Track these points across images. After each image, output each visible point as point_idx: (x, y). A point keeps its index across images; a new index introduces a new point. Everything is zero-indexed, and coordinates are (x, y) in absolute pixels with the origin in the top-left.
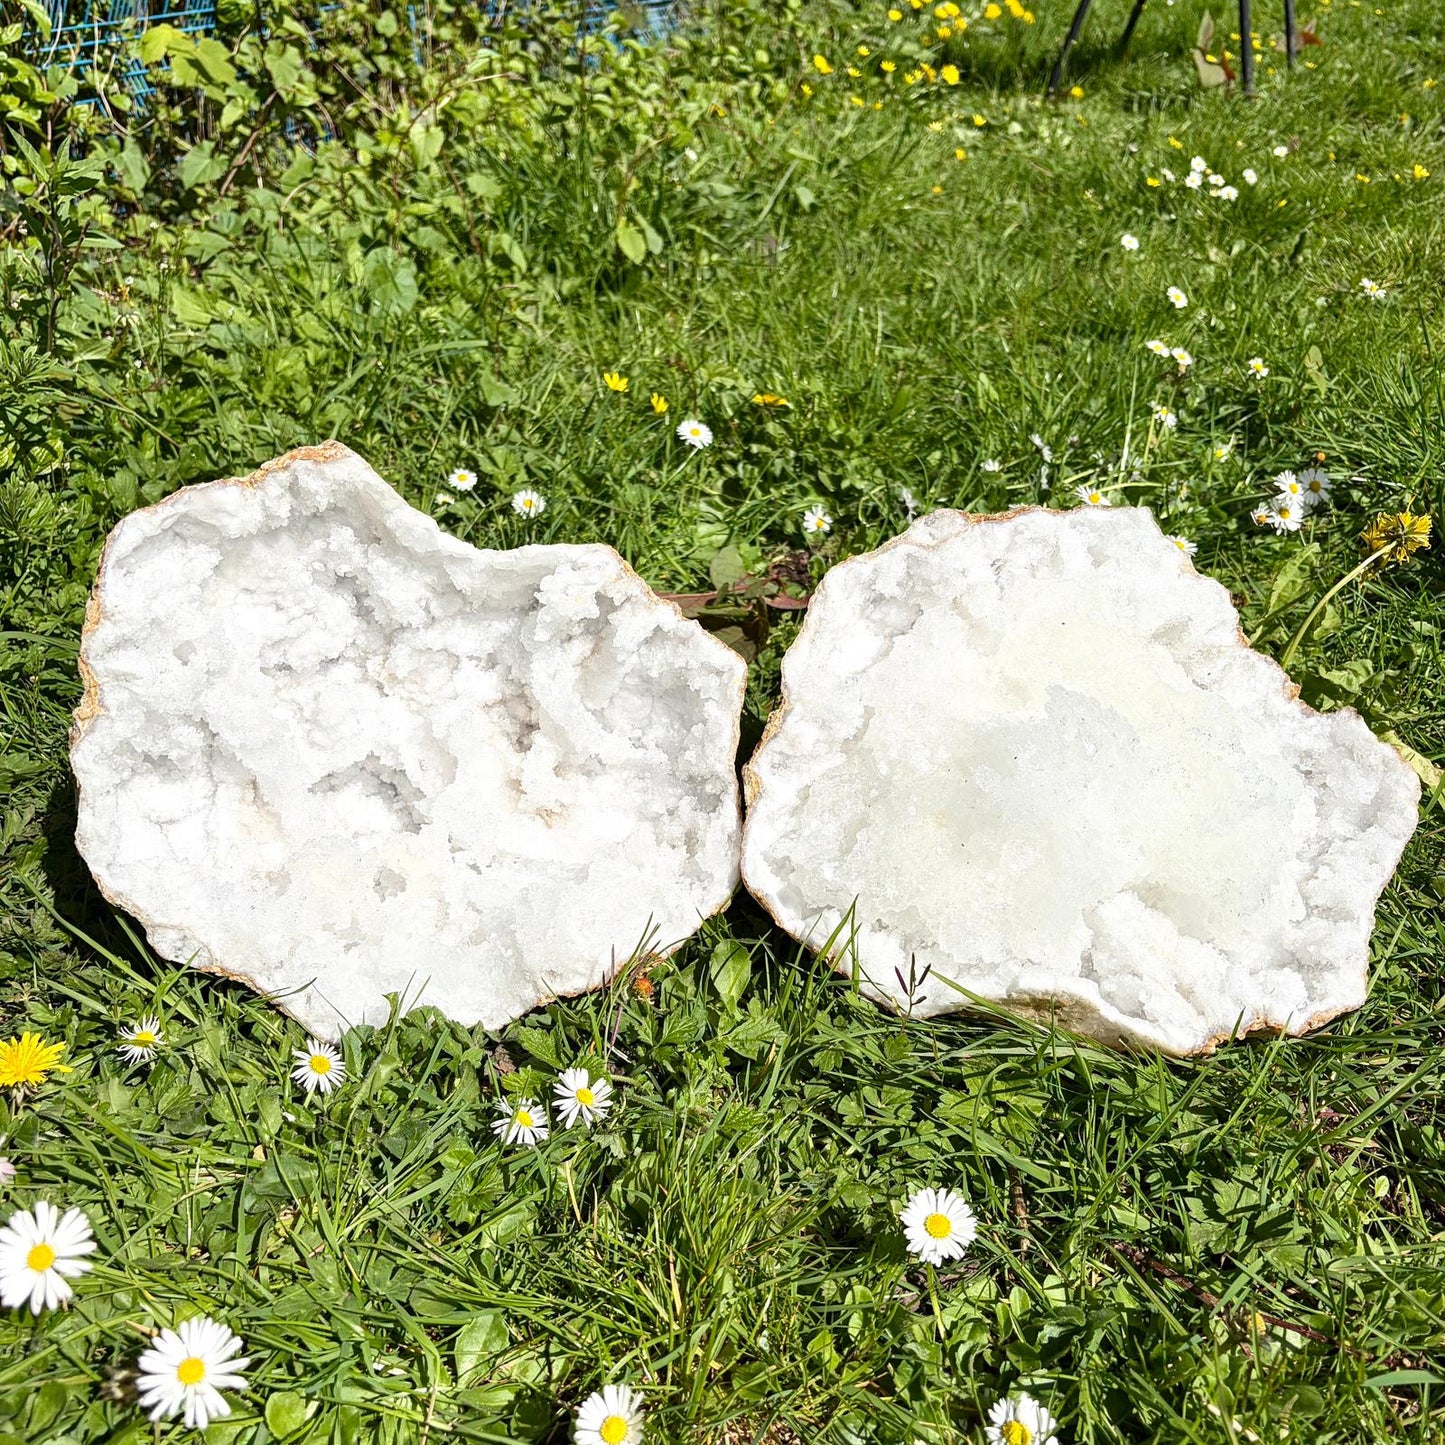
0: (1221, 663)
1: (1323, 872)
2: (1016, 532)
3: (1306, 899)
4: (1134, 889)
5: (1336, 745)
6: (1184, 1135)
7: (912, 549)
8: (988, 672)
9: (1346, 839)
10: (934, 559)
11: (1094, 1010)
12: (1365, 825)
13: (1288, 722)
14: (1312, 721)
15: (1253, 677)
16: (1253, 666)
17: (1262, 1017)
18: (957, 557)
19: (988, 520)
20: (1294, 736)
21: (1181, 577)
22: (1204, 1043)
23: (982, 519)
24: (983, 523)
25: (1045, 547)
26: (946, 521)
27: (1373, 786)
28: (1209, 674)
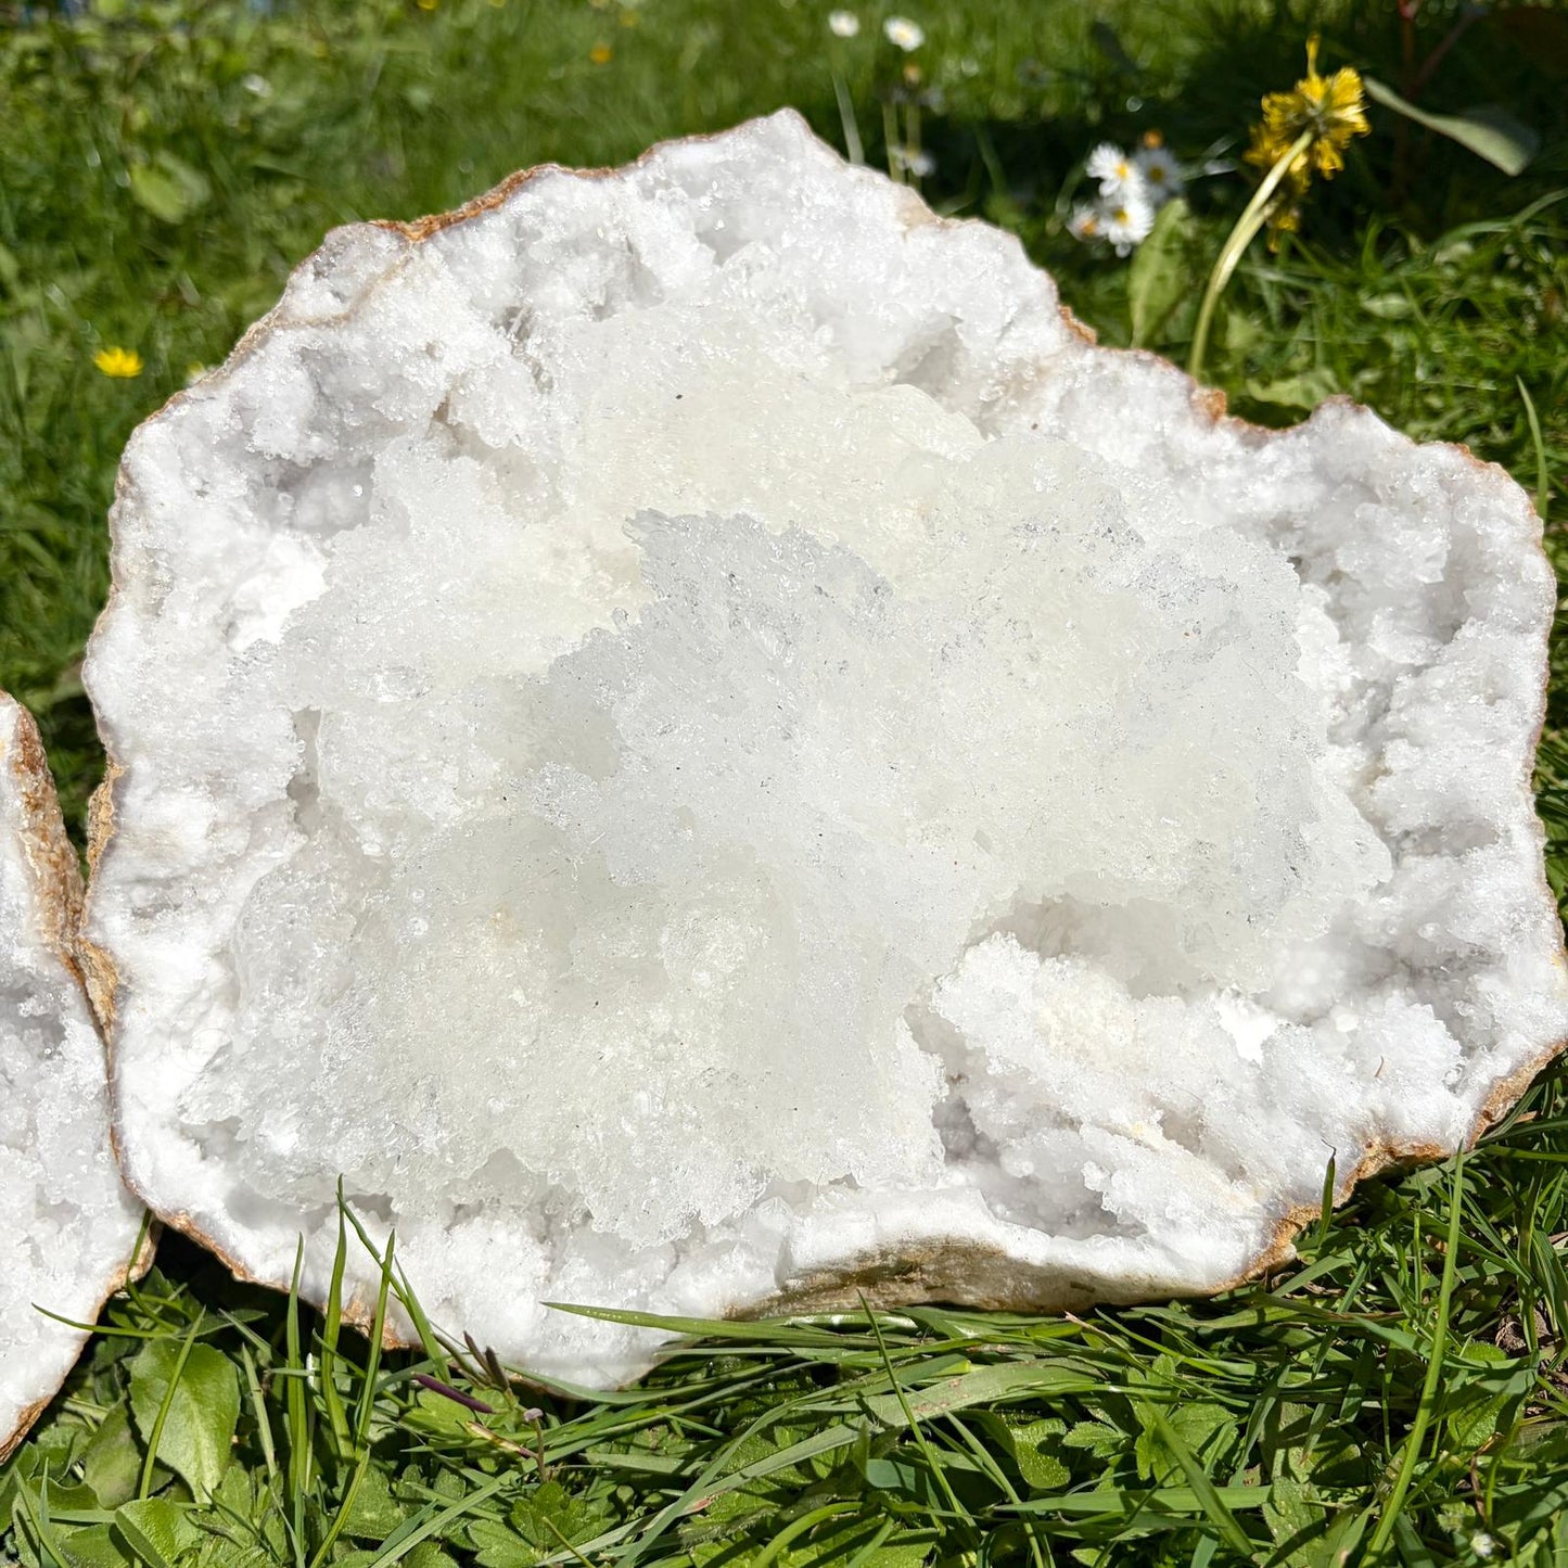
0: (1052, 395)
1: (1399, 755)
2: (521, 237)
3: (1379, 823)
4: (1005, 926)
5: (1333, 484)
6: (1292, 1546)
7: (304, 337)
8: (559, 554)
9: (1417, 671)
10: (354, 341)
11: (991, 1254)
12: (1445, 628)
13: (1222, 472)
14: (1269, 453)
15: (1124, 402)
16: (1116, 379)
17: (1377, 1140)
18: (403, 324)
19: (446, 224)
20: (1242, 494)
21: (909, 237)
22: (1264, 1244)
23: (437, 226)
24: (440, 234)
25: (605, 257)
26: (355, 251)
27: (1438, 540)
28: (1035, 426)
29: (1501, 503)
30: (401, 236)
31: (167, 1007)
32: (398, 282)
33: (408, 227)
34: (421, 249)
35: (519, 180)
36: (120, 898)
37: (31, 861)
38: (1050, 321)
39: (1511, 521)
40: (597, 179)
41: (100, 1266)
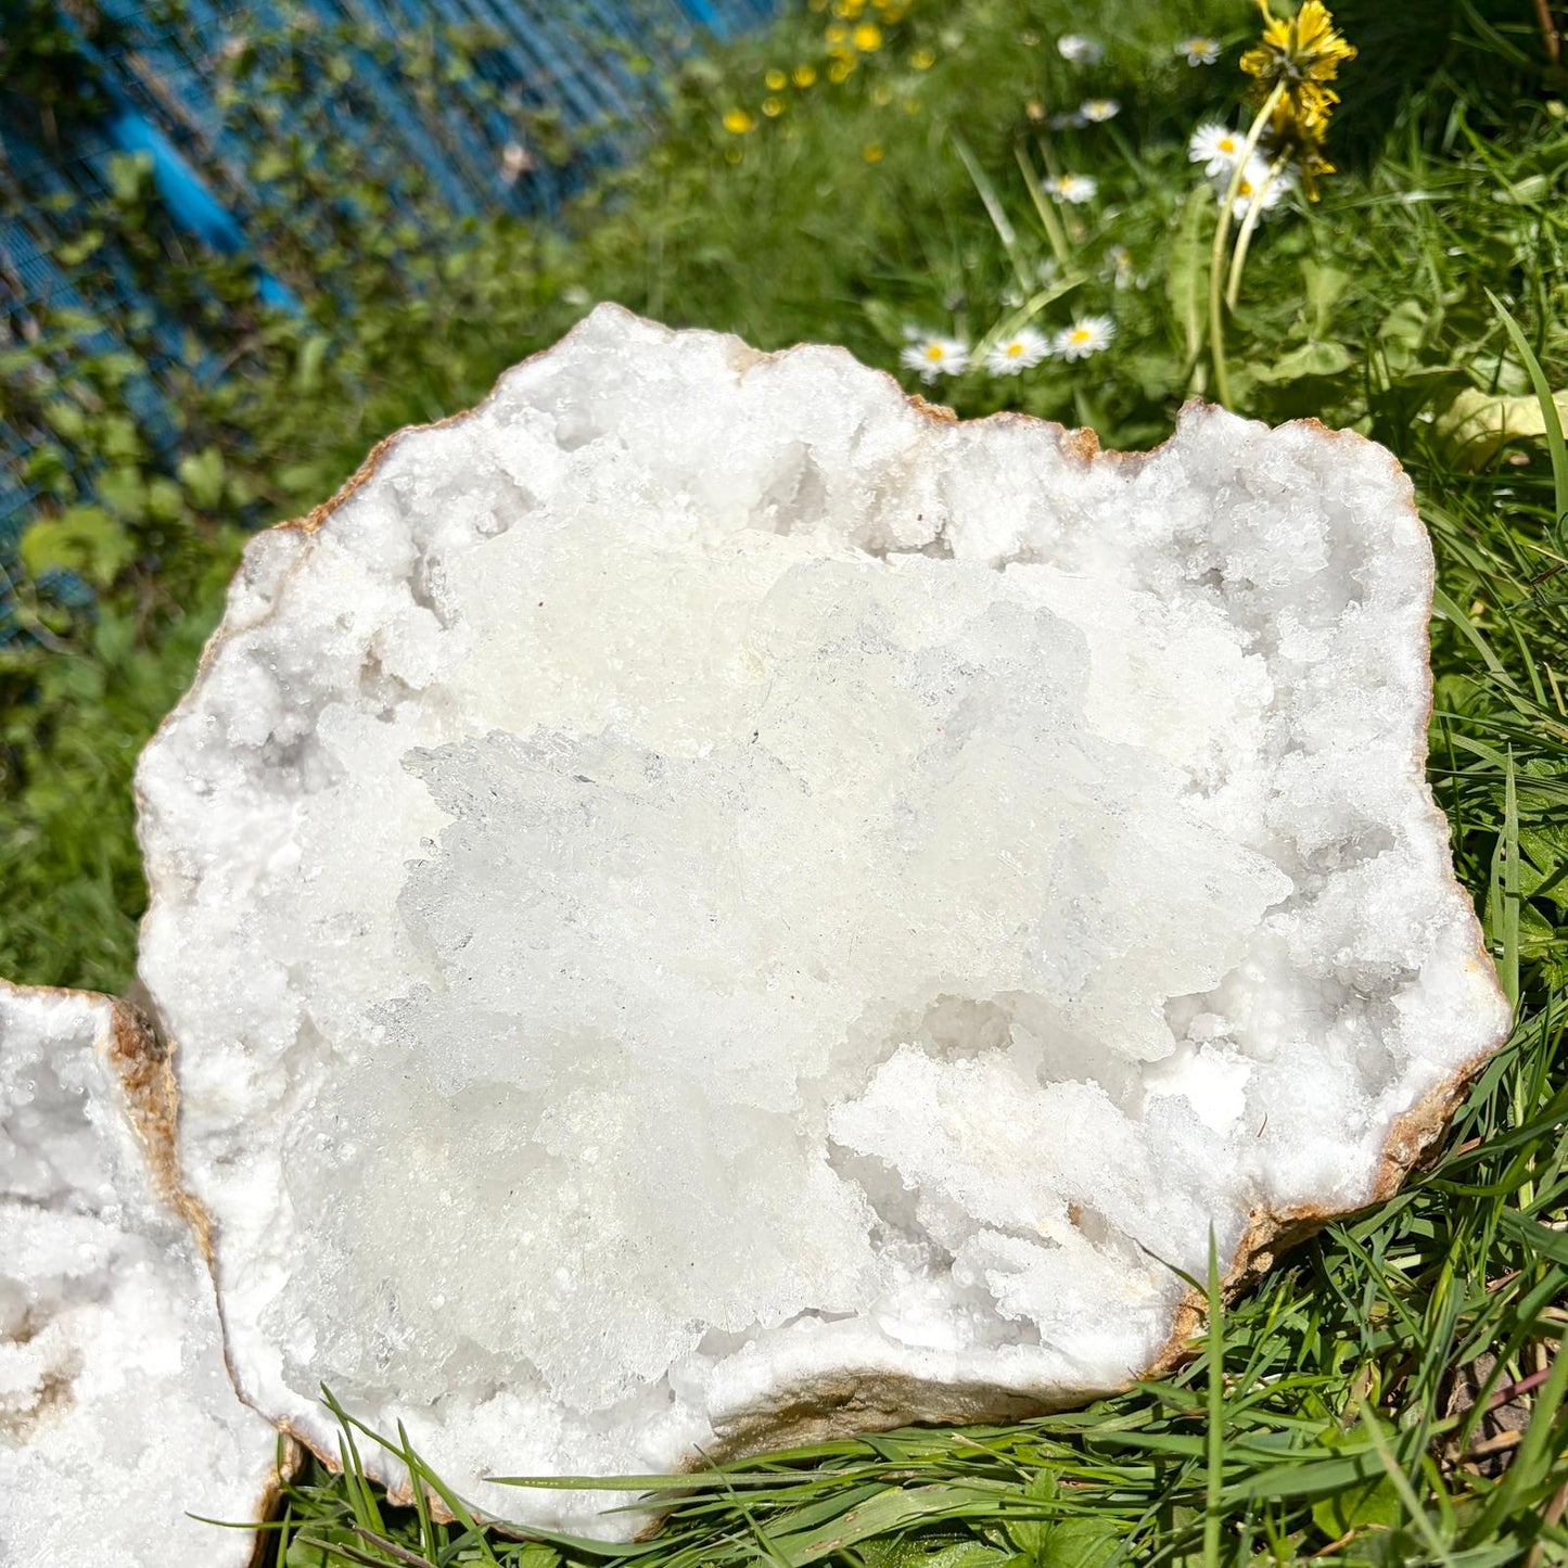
0: (926, 483)
2: (401, 503)
5: (1211, 491)
7: (247, 640)
10: (280, 634)
13: (1106, 509)
14: (1147, 476)
15: (998, 468)
16: (984, 450)
17: (1260, 1207)
18: (313, 606)
19: (332, 509)
20: (1132, 526)
21: (743, 382)
22: (1167, 1334)
23: (325, 514)
24: (330, 520)
25: (485, 491)
26: (266, 557)
27: (1309, 526)
28: (920, 518)
29: (1361, 471)
30: (299, 530)
31: (251, 1238)
32: (305, 570)
33: (304, 521)
34: (318, 536)
35: (380, 451)
36: (198, 1153)
37: (138, 1132)
38: (901, 417)
39: (1378, 486)
40: (456, 424)
41: (253, 1470)
